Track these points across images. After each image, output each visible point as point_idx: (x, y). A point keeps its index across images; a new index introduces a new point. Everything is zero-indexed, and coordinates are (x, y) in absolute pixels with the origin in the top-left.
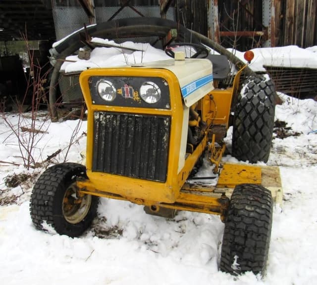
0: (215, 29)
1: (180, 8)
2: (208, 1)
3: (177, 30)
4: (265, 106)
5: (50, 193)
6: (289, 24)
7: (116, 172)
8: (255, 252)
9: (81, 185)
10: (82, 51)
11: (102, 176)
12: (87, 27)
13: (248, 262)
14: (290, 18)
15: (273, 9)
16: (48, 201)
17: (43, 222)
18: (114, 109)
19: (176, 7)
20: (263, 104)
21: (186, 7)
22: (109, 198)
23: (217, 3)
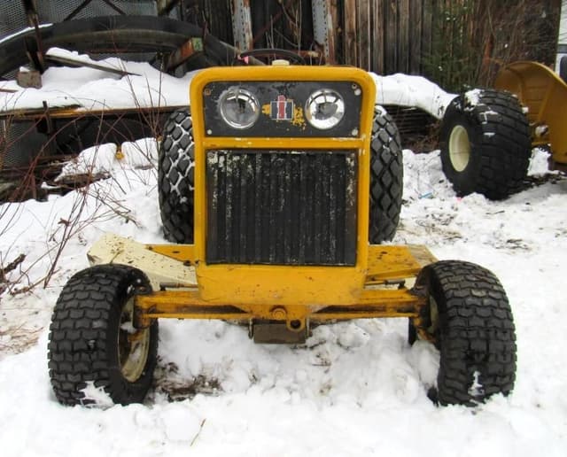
0: (248, 45)
1: (188, 7)
2: (233, 3)
3: (203, 40)
4: (391, 152)
5: (97, 324)
6: (350, 41)
7: (258, 259)
8: (504, 359)
9: (146, 302)
10: (25, 73)
11: (231, 270)
12: (40, 26)
13: (495, 380)
14: (351, 34)
15: (329, 17)
16: (96, 340)
17: (85, 386)
18: (250, 143)
19: (181, 6)
20: (388, 149)
21: (197, 7)
22: (210, 318)
23: (248, 3)
